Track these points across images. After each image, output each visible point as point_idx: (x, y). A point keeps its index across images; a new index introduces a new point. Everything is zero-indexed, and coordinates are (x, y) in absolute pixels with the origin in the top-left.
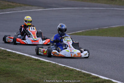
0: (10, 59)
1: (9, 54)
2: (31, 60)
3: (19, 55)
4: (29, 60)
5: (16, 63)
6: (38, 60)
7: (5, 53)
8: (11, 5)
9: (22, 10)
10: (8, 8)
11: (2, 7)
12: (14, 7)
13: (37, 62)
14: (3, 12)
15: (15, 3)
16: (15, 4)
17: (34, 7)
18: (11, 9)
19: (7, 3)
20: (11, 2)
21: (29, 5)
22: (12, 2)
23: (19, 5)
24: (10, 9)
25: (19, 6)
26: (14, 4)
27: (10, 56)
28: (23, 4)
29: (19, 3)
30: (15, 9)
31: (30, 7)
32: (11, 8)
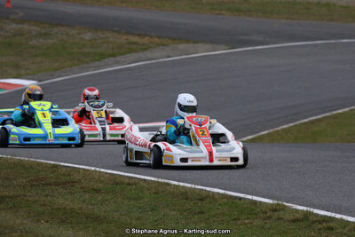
8: (136, 43)
9: (169, 57)
10: (129, 53)
11: (113, 49)
12: (145, 48)
14: (118, 63)
16: (147, 38)
17: (200, 45)
19: (125, 37)
20: (134, 34)
21: (188, 41)
22: (139, 35)
23: (157, 40)
24: (135, 55)
25: (158, 45)
29: (159, 37)
30: (148, 54)
31: (190, 45)
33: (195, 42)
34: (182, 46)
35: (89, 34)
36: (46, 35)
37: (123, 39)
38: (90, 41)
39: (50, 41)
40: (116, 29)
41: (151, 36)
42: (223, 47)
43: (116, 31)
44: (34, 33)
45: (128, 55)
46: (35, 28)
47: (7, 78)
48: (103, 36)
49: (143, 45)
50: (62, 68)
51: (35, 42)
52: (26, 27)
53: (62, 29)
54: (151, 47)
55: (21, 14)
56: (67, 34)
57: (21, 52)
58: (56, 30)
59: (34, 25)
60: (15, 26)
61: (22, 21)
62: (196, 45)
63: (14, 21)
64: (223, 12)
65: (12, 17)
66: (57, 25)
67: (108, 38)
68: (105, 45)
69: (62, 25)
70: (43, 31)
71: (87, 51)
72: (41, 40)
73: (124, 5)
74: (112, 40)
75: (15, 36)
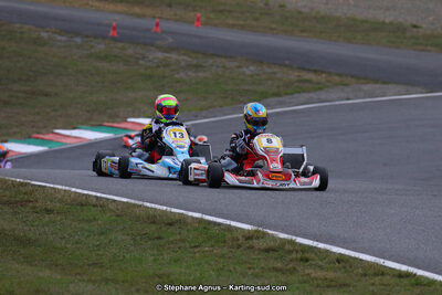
0: (307, 272)
1: (307, 255)
2: (383, 274)
3: (341, 259)
4: (376, 274)
5: (328, 286)
6: (408, 275)
7: (290, 252)
9: (348, 99)
11: (278, 87)
12: (319, 87)
13: (405, 281)
14: (282, 104)
15: (323, 72)
16: (324, 75)
18: (311, 95)
19: (296, 74)
20: (309, 70)
21: (376, 81)
22: (315, 71)
23: (337, 78)
24: (306, 96)
25: (337, 84)
26: (322, 78)
27: (307, 260)
28: (352, 77)
29: (340, 75)
30: (323, 95)
31: (378, 86)
32: (309, 92)
33: (384, 83)
34: (367, 87)
35: (252, 68)
36: (198, 67)
37: (294, 75)
38: (252, 76)
39: (201, 75)
40: (287, 62)
41: (330, 74)
42: (419, 89)
43: (286, 66)
44: (183, 64)
45: (296, 95)
46: (185, 58)
47: (139, 117)
48: (270, 71)
49: (318, 83)
50: (210, 107)
51: (182, 75)
52: (174, 56)
53: (218, 60)
54: (328, 87)
55: (171, 40)
56: (224, 67)
57: (163, 86)
58: (210, 61)
59: (184, 54)
60: (160, 55)
61: (170, 49)
62: (385, 86)
63: (160, 48)
64: (429, 48)
65: (158, 43)
66: (212, 55)
67: (275, 73)
68: (270, 82)
69: (218, 56)
70: (195, 62)
71: (246, 88)
72: (190, 73)
73: (305, 34)
74: (279, 76)
75: (158, 66)
